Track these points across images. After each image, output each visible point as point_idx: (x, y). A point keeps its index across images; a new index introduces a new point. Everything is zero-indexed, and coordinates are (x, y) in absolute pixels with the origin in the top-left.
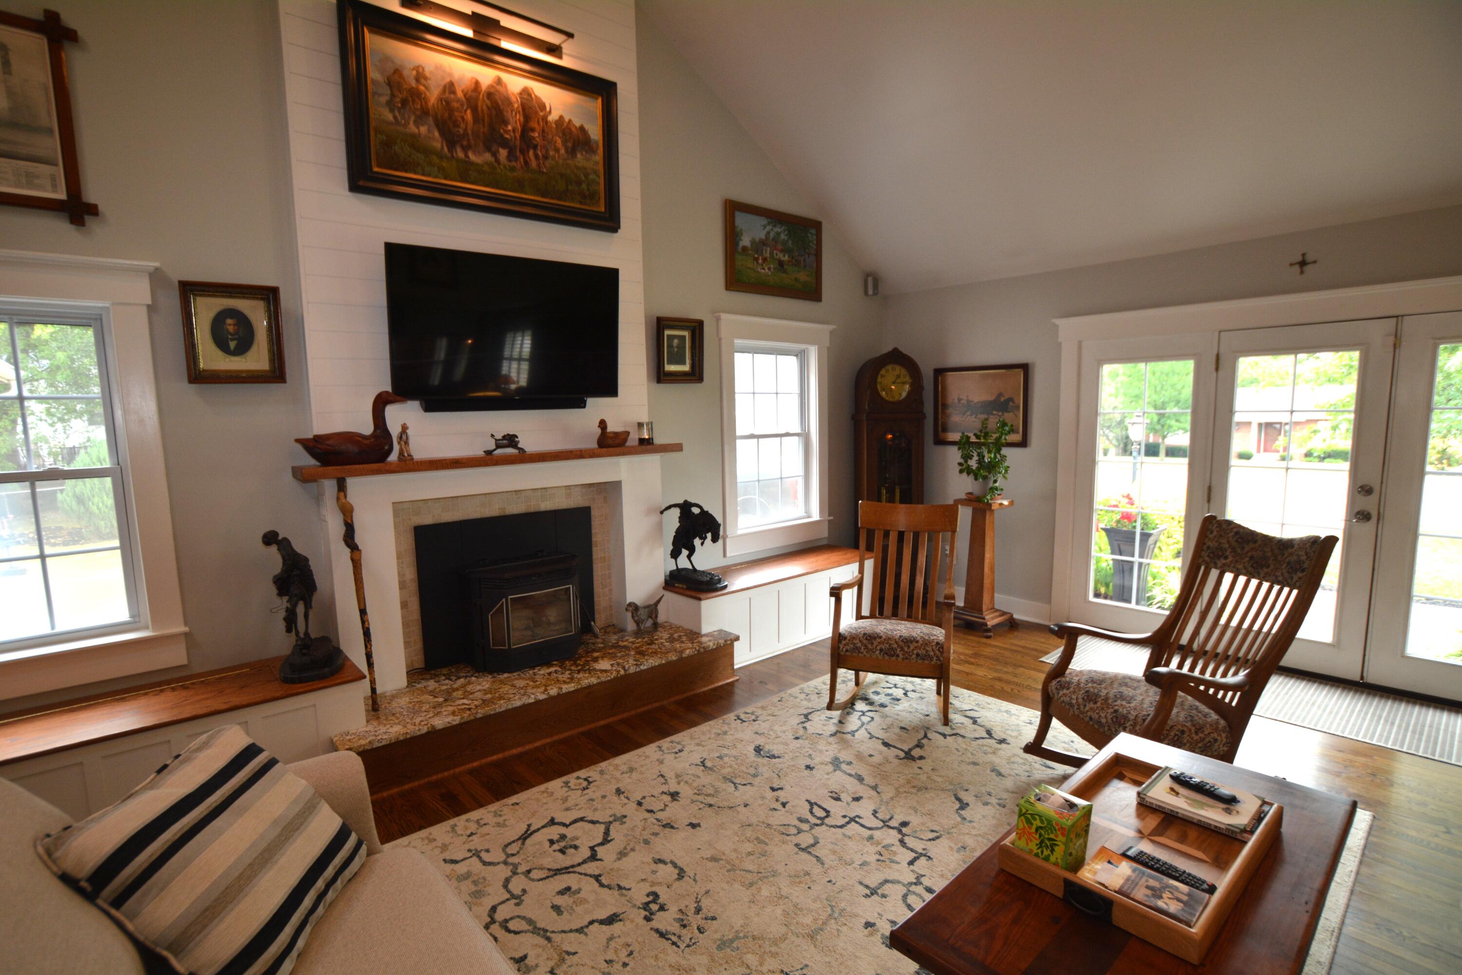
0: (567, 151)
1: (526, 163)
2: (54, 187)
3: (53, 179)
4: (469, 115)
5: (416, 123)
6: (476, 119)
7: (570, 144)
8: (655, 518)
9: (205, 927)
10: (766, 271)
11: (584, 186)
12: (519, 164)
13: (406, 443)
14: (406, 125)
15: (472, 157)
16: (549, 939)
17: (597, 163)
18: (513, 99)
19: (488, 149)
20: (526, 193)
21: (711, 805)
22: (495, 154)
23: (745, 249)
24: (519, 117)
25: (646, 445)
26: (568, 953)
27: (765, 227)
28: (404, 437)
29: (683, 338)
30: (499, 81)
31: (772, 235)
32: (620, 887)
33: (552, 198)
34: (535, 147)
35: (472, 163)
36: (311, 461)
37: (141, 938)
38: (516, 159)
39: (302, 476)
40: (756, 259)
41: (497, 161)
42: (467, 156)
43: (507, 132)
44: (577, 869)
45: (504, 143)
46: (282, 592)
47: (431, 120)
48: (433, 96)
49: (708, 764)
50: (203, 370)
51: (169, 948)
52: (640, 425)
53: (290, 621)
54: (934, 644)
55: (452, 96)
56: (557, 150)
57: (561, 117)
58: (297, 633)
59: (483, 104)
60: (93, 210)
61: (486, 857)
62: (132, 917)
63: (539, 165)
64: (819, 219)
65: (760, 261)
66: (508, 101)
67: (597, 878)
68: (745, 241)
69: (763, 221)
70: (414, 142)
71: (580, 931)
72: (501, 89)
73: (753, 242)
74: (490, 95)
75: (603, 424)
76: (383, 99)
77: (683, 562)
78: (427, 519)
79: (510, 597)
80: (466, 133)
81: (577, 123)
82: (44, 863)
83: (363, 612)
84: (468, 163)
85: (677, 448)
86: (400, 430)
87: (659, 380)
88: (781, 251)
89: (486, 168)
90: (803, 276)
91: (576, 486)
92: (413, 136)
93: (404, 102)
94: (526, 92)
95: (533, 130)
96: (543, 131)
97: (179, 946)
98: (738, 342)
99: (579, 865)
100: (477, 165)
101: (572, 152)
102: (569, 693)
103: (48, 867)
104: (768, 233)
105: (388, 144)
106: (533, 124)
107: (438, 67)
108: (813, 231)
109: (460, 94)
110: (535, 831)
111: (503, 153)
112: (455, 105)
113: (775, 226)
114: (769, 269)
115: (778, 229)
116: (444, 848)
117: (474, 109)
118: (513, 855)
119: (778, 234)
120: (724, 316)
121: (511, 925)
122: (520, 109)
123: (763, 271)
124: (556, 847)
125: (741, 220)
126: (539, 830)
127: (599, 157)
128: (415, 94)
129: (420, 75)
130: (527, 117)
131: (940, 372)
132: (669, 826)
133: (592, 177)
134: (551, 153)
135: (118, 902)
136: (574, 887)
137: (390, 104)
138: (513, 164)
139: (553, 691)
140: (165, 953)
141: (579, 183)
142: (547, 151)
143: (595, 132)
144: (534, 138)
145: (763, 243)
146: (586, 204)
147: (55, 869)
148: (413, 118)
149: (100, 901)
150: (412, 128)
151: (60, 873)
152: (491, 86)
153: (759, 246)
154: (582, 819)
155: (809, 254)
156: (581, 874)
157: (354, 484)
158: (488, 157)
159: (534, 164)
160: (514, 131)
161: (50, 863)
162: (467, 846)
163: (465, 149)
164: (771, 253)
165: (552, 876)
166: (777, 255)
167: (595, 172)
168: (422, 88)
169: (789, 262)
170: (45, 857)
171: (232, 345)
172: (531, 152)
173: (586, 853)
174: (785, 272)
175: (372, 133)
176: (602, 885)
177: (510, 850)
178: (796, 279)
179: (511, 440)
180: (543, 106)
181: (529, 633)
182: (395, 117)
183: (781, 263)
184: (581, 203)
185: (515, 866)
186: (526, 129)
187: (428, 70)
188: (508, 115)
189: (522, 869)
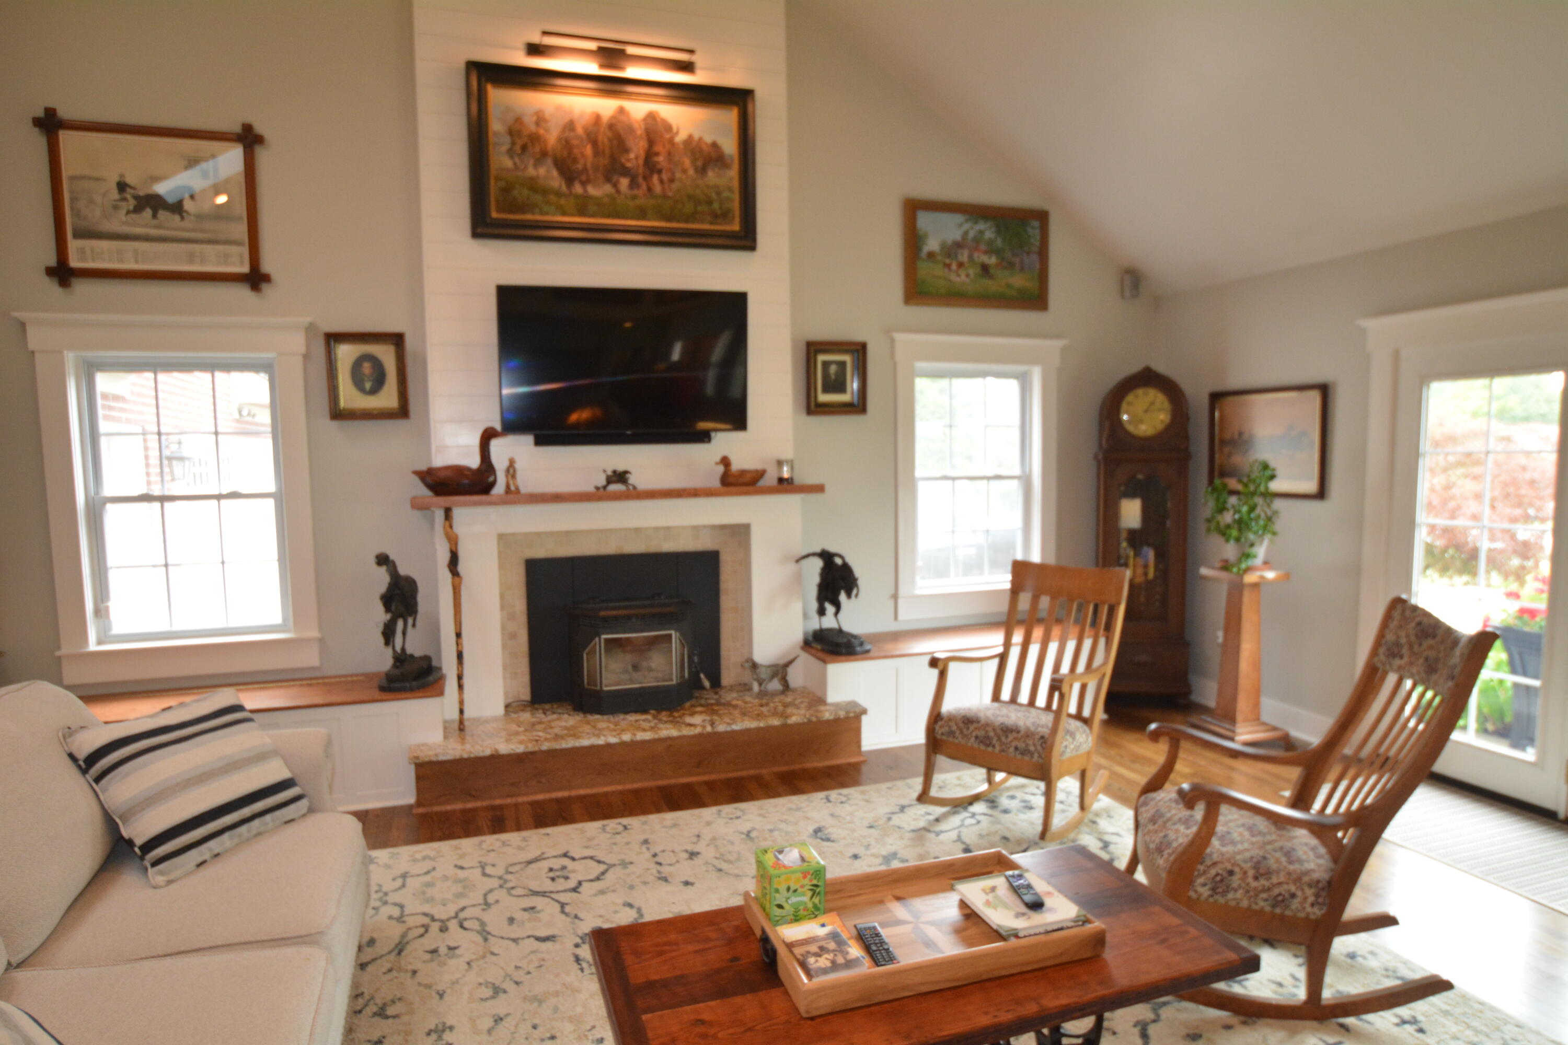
0: (696, 170)
1: (650, 189)
2: (242, 263)
3: (241, 256)
4: (589, 150)
5: (536, 166)
6: (596, 153)
7: (699, 163)
8: (792, 567)
9: (143, 809)
10: (962, 279)
11: (716, 206)
12: (641, 191)
13: (514, 477)
14: (526, 167)
15: (592, 191)
16: (486, 940)
17: (731, 179)
18: (636, 126)
19: (608, 180)
20: (648, 220)
21: (720, 870)
22: (615, 185)
23: (931, 255)
24: (643, 144)
25: (785, 485)
26: (492, 953)
27: (961, 225)
28: (511, 471)
29: (842, 364)
30: (621, 110)
31: (971, 234)
32: (576, 917)
33: (678, 221)
34: (660, 172)
35: (591, 197)
36: (426, 492)
37: (106, 806)
38: (638, 186)
39: (417, 505)
40: (948, 266)
41: (618, 191)
42: (585, 191)
43: (629, 160)
44: (553, 895)
45: (625, 172)
46: (388, 608)
47: (549, 161)
48: (552, 137)
49: (753, 834)
50: (344, 409)
51: (120, 818)
52: (780, 463)
53: (388, 634)
54: (1037, 737)
55: (572, 134)
56: (685, 171)
57: (690, 137)
58: (394, 648)
59: (604, 137)
60: (266, 278)
61: (489, 870)
62: (104, 791)
63: (663, 190)
64: (1046, 207)
65: (954, 267)
66: (630, 129)
67: (563, 905)
68: (932, 245)
69: (958, 218)
70: (533, 185)
71: (515, 940)
72: (623, 118)
73: (943, 245)
74: (611, 126)
75: (725, 462)
76: (505, 148)
77: (829, 622)
78: (540, 552)
79: (604, 637)
80: (585, 169)
81: (708, 139)
82: (61, 743)
83: (459, 635)
84: (586, 198)
85: (819, 489)
86: (507, 464)
87: (810, 412)
88: (986, 252)
89: (606, 200)
90: (1019, 281)
91: (705, 527)
92: (532, 179)
93: (524, 148)
94: (651, 117)
95: (657, 154)
96: (669, 154)
97: (125, 817)
98: (920, 365)
99: (558, 892)
100: (597, 198)
101: (702, 171)
102: (643, 742)
103: (63, 746)
104: (966, 233)
105: (507, 190)
106: (658, 148)
107: (559, 108)
108: (1036, 224)
109: (580, 130)
110: (545, 859)
111: (624, 182)
112: (575, 142)
113: (976, 222)
114: (967, 276)
115: (981, 226)
116: (462, 856)
117: (595, 143)
118: (511, 873)
119: (981, 232)
120: (899, 337)
121: (466, 924)
122: (644, 135)
123: (958, 279)
124: (551, 874)
125: (925, 220)
126: (548, 858)
127: (733, 173)
128: (535, 138)
129: (540, 119)
130: (651, 142)
131: (1216, 397)
132: (665, 879)
133: (725, 194)
134: (678, 175)
135: (98, 780)
136: (539, 908)
137: (510, 153)
138: (635, 192)
139: (627, 737)
140: (118, 820)
141: (710, 202)
142: (673, 174)
143: (730, 146)
144: (658, 163)
145: (959, 245)
146: (717, 224)
147: (66, 748)
148: (532, 162)
149: (87, 776)
150: (531, 171)
151: (69, 752)
152: (613, 117)
153: (951, 250)
154: (592, 858)
155: (1028, 253)
156: (553, 899)
157: (459, 514)
158: (608, 188)
159: (658, 188)
160: (637, 158)
161: (63, 743)
162: (481, 859)
163: (584, 184)
164: (971, 257)
165: (527, 896)
166: (978, 257)
167: (730, 189)
168: (541, 131)
169: (997, 265)
170: (62, 740)
171: (368, 385)
172: (655, 178)
173: (572, 883)
174: (991, 277)
175: (492, 182)
176: (563, 912)
177: (511, 869)
178: (1009, 286)
179: (620, 477)
180: (668, 127)
181: (626, 677)
182: (515, 164)
183: (985, 268)
184: (712, 223)
185: (506, 881)
186: (650, 155)
187: (548, 111)
188: (630, 143)
189: (509, 885)
